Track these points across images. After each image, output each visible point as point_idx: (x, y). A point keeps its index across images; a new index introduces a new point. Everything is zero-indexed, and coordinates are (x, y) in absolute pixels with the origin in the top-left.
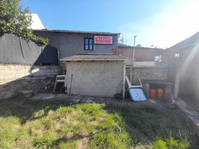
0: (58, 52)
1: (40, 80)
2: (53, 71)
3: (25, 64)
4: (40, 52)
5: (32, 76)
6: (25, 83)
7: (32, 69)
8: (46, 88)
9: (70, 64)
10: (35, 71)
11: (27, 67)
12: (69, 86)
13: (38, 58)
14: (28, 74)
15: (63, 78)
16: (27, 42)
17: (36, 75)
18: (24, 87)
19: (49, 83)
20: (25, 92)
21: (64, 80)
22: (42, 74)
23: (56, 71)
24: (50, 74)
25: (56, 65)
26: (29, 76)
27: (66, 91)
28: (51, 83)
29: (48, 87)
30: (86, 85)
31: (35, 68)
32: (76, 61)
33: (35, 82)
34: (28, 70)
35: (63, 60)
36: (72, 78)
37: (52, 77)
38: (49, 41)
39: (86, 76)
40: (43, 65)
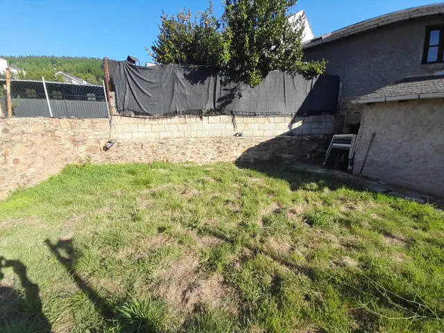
0: (341, 84)
1: (302, 140)
2: (324, 125)
3: (285, 116)
4: (309, 91)
5: (291, 133)
6: (284, 144)
7: (293, 122)
8: (308, 156)
9: (375, 108)
10: (296, 125)
11: (287, 118)
12: (359, 158)
13: (303, 104)
14: (287, 130)
15: (348, 141)
16: (293, 77)
17: (297, 133)
18: (281, 149)
19: (314, 147)
20: (284, 156)
21: (349, 145)
22: (305, 132)
23: (330, 125)
24: (318, 131)
25: (331, 113)
26: (288, 134)
27: (349, 167)
28: (318, 148)
29: (311, 155)
30: (411, 161)
31: (297, 121)
32: (392, 102)
33: (295, 144)
34: (288, 124)
35: (360, 102)
36: (371, 142)
37: (321, 137)
38: (326, 65)
39: (418, 140)
40: (309, 114)
